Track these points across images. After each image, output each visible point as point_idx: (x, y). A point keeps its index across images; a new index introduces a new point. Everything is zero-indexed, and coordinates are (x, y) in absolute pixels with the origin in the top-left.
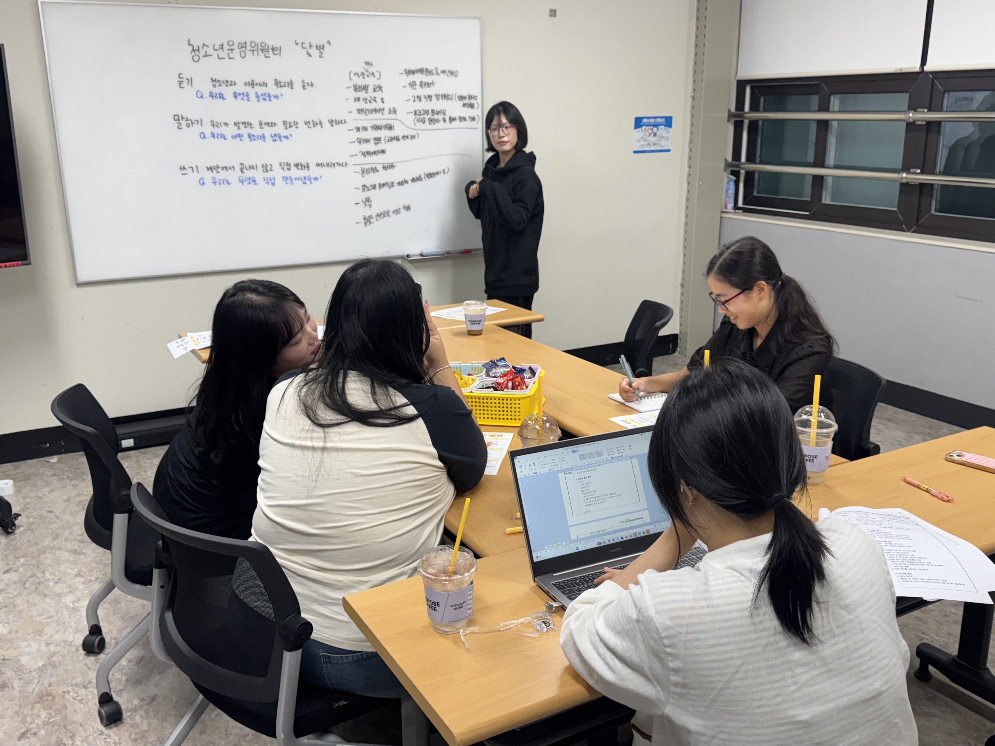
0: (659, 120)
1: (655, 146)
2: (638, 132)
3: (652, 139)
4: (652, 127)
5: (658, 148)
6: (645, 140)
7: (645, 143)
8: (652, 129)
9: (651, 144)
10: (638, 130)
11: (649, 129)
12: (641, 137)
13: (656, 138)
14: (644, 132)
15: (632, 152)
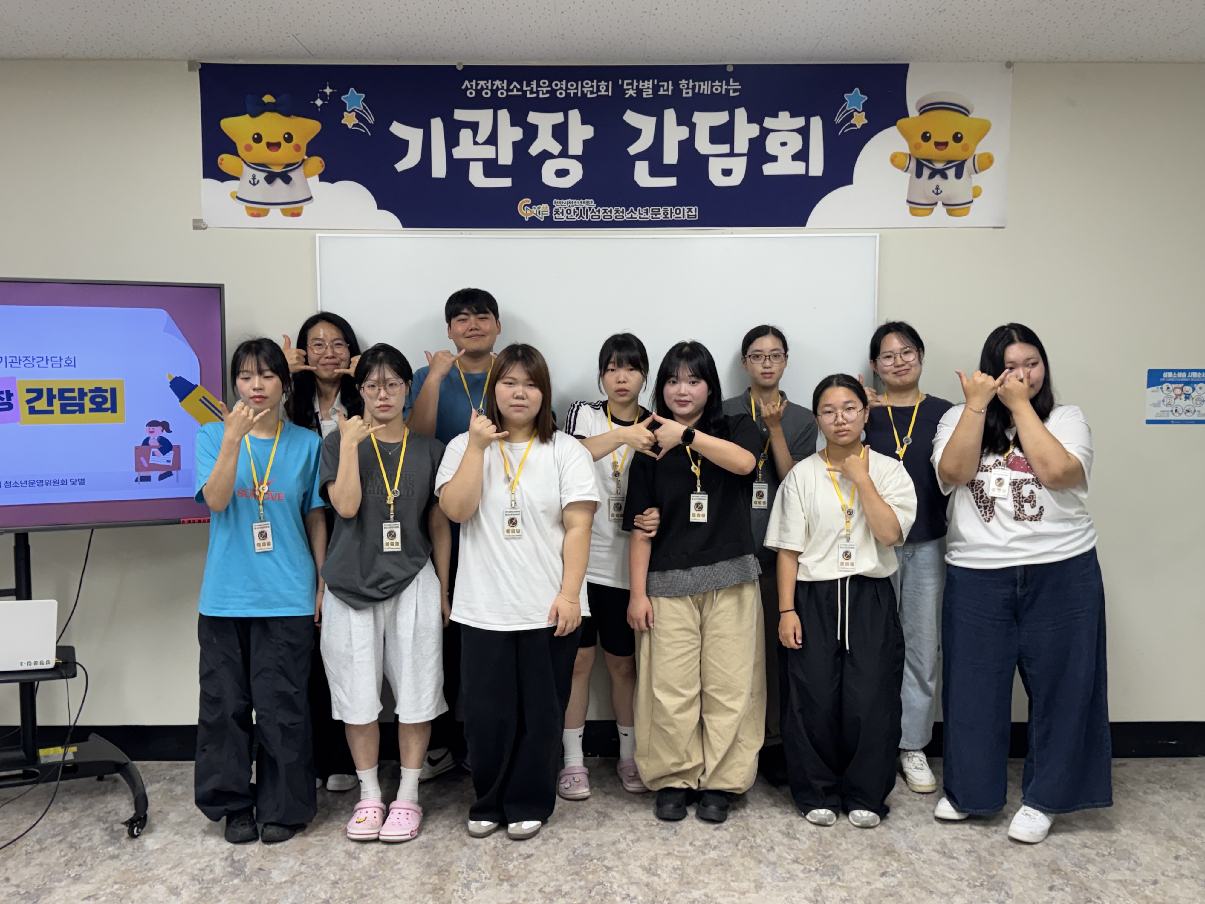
0: (1195, 375)
1: (1188, 414)
2: (1153, 391)
3: (1182, 403)
4: (1180, 386)
5: (1195, 417)
6: (1169, 405)
7: (1170, 409)
8: (1182, 389)
9: (1180, 412)
10: (1155, 388)
11: (1175, 388)
12: (1161, 399)
13: (1189, 402)
14: (1166, 392)
15: (1145, 422)
